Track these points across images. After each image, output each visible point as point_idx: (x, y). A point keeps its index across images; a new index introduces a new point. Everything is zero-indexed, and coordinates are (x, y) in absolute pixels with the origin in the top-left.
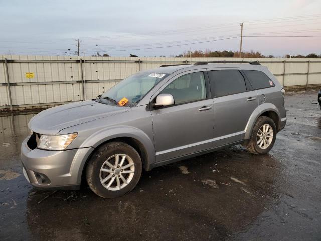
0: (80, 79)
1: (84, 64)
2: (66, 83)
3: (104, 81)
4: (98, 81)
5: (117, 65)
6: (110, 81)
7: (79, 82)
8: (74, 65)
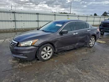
0: (14, 20)
1: (15, 14)
2: (8, 21)
3: (24, 21)
4: (22, 21)
5: (29, 15)
6: (27, 21)
7: (14, 21)
8: (12, 14)
